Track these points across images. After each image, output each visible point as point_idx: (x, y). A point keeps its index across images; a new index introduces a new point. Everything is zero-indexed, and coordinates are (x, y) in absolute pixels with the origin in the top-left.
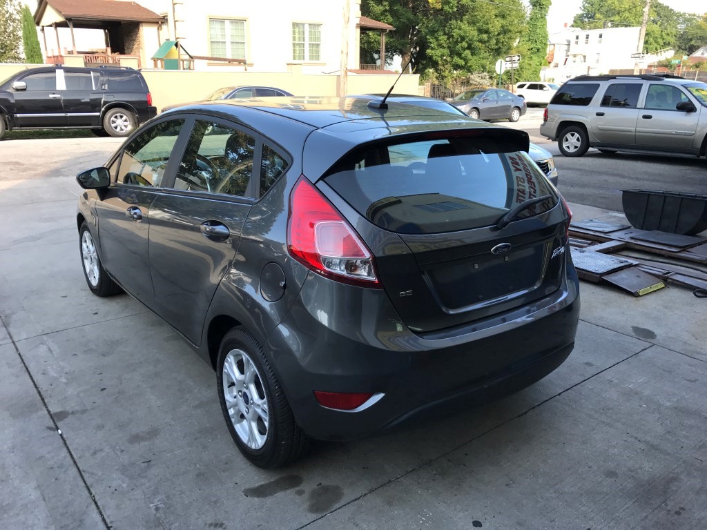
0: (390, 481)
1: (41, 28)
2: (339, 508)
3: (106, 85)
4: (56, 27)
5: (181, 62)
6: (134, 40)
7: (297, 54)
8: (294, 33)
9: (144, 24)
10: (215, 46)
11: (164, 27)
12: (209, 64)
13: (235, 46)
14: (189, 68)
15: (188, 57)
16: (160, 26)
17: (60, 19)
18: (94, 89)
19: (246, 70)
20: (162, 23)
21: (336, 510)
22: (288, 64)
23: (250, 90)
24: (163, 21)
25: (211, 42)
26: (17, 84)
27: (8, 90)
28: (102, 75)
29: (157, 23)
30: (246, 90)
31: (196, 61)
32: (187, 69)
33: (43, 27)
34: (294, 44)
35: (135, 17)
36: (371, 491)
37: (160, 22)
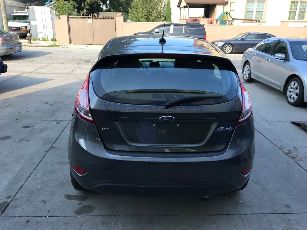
0: (115, 215)
1: (180, 8)
2: (85, 216)
3: (189, 31)
4: (184, 8)
5: (228, 21)
6: (213, 12)
7: (291, 17)
8: (291, 6)
9: (218, 5)
10: (248, 13)
11: (226, 6)
12: (243, 22)
13: (258, 13)
14: (231, 24)
15: (231, 19)
16: (225, 5)
17: (185, 5)
18: (183, 32)
19: (259, 25)
20: (226, 4)
21: (83, 216)
22: (281, 22)
23: (254, 34)
24: (226, 3)
25: (246, 12)
26: (156, 30)
27: (153, 33)
28: (188, 27)
29: (224, 4)
30: (252, 34)
31: (234, 20)
32: (230, 24)
33: (181, 8)
34: (290, 12)
35: (214, 2)
36: (103, 216)
37: (225, 4)
